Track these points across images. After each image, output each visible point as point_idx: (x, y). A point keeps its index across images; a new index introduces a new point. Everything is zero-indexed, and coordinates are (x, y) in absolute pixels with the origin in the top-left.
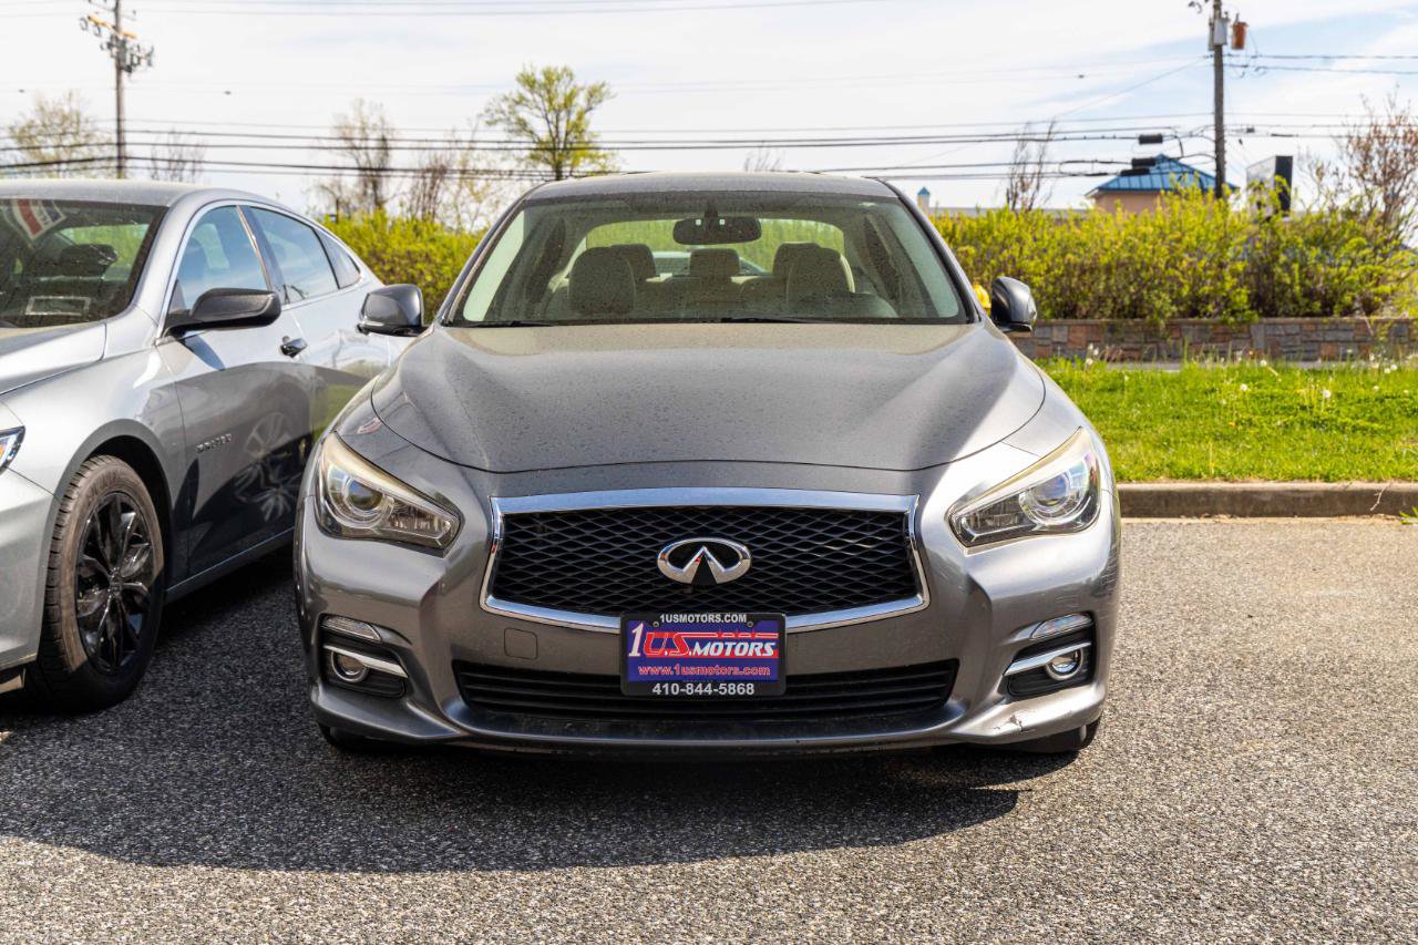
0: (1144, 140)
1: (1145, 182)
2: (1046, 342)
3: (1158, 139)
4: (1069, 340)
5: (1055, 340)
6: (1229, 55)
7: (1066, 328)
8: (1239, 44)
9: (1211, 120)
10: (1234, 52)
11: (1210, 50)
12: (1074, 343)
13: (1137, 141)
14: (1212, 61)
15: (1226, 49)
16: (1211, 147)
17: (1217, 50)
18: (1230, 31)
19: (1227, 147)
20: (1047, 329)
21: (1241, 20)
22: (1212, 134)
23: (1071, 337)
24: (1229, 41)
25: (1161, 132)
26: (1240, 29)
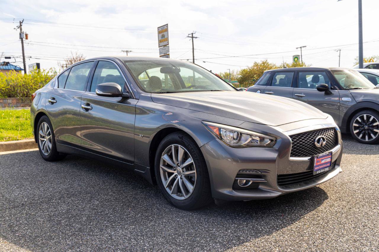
0: (6, 58)
1: (7, 67)
2: (6, 103)
3: (10, 58)
4: (12, 103)
5: (9, 102)
6: (25, 41)
7: (11, 100)
8: (27, 38)
9: (22, 54)
10: (26, 40)
11: (20, 39)
12: (13, 103)
13: (4, 58)
14: (21, 41)
15: (24, 39)
16: (22, 60)
17: (22, 39)
18: (24, 36)
19: (26, 60)
20: (7, 100)
21: (27, 33)
22: (22, 57)
23: (13, 102)
24: (24, 37)
25: (10, 56)
26: (26, 35)
